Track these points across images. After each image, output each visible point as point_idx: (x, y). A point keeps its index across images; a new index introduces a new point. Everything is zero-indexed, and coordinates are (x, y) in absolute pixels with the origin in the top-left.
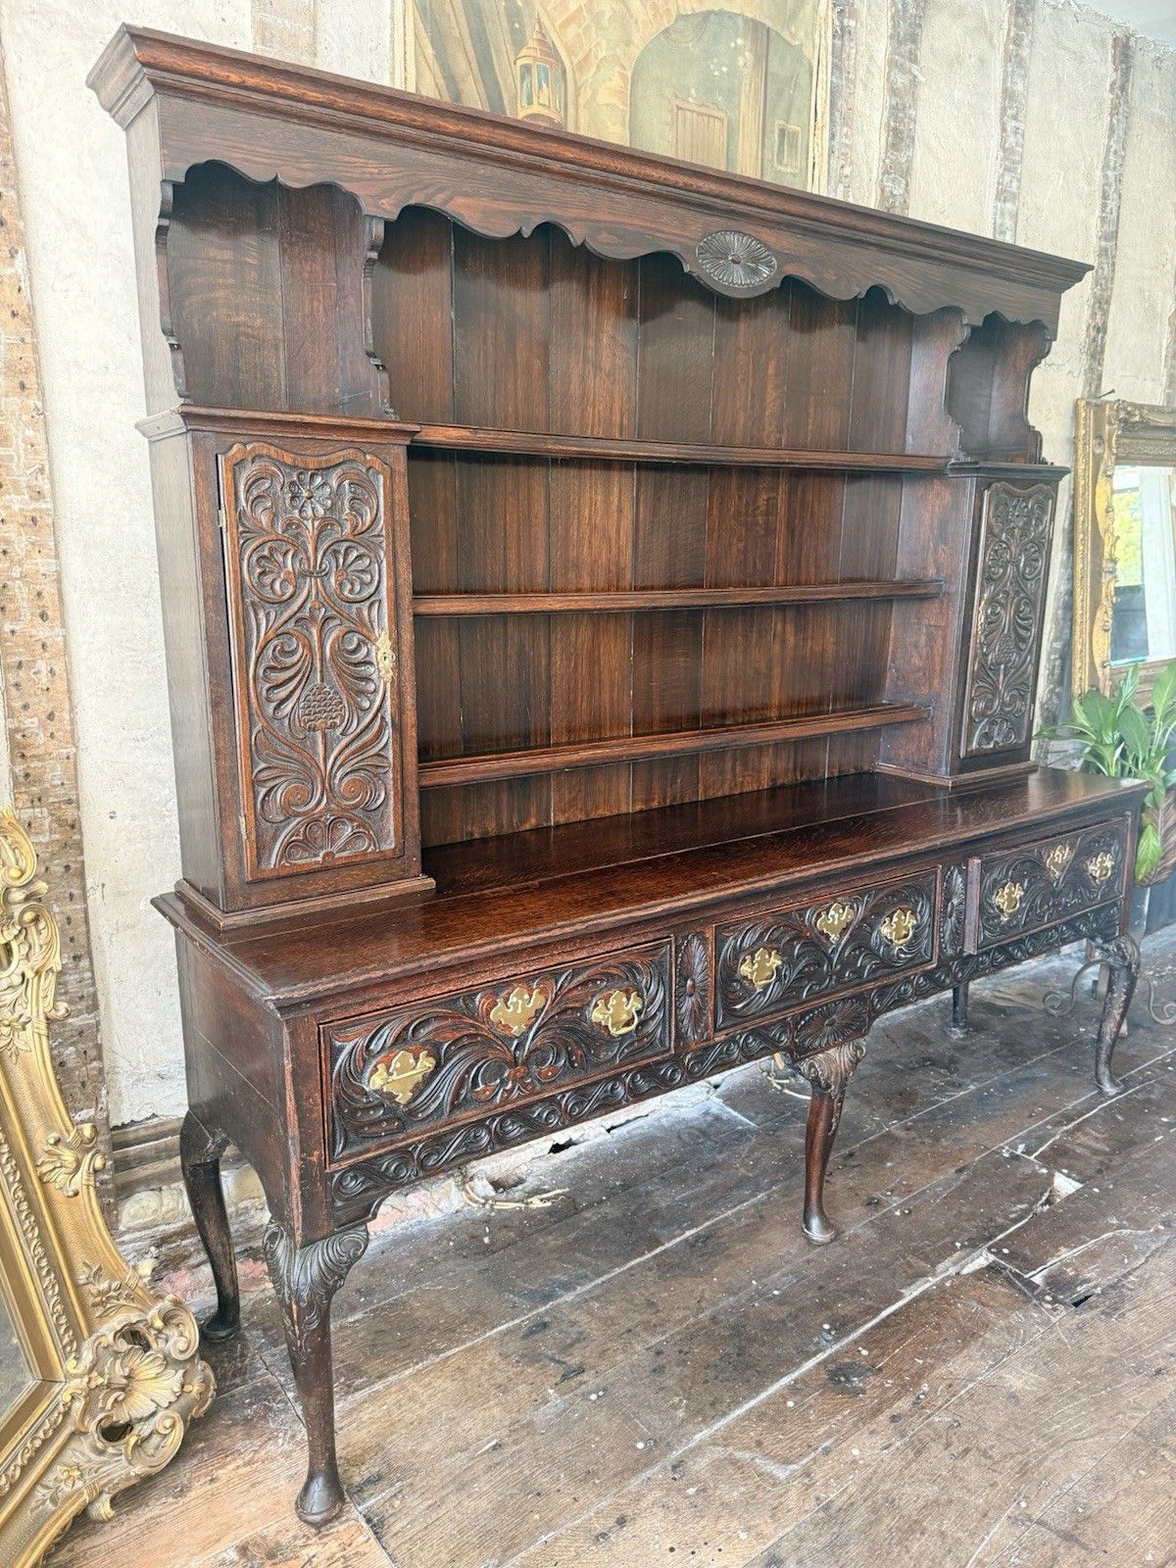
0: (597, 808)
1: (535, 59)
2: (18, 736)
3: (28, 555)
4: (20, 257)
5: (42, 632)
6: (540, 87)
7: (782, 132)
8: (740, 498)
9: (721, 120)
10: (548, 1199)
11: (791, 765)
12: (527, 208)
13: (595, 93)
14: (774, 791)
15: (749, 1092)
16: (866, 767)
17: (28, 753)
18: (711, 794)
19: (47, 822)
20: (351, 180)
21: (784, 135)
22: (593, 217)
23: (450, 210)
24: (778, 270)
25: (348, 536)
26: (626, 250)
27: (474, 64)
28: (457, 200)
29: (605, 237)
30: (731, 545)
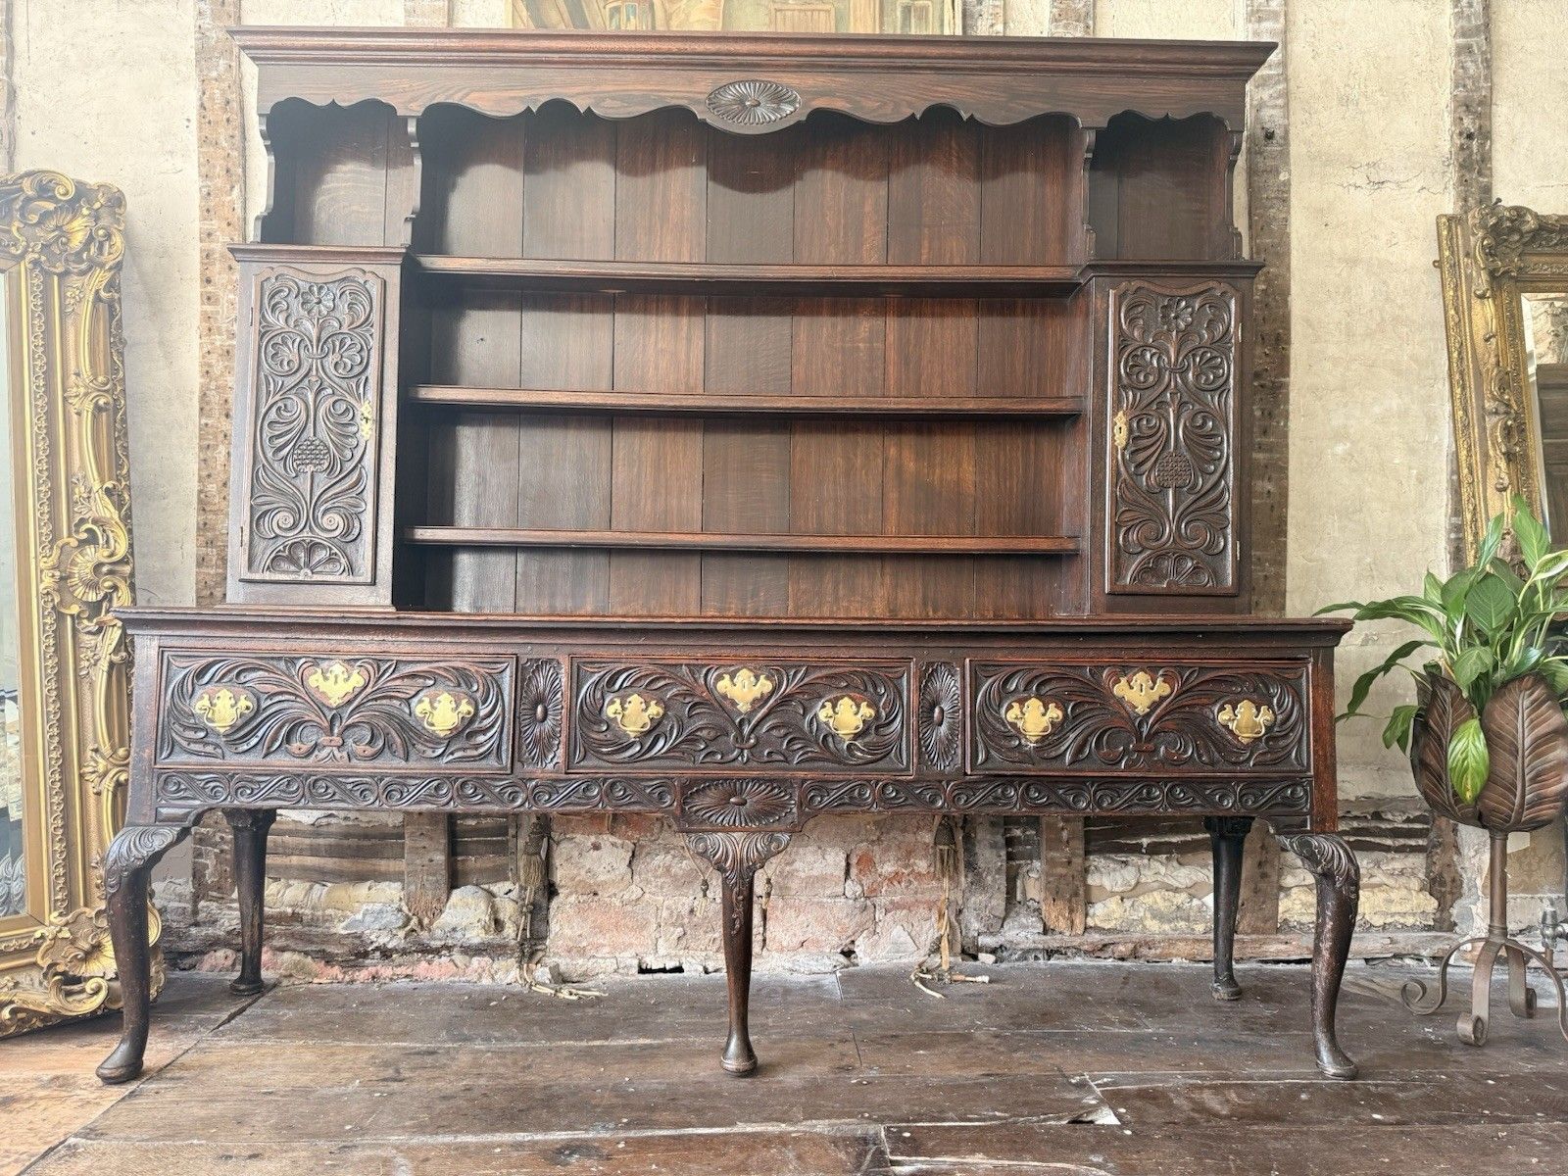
2: (202, 496)
3: (222, 375)
4: (236, 190)
5: (225, 425)
6: (628, 19)
7: (907, 8)
9: (828, 11)
10: (576, 995)
12: (534, 92)
13: (688, 16)
15: (881, 977)
17: (207, 508)
19: (214, 559)
20: (385, 95)
21: (910, 11)
22: (598, 89)
23: (466, 102)
24: (805, 105)
25: (345, 329)
26: (630, 109)
27: (566, 15)
28: (472, 95)
29: (608, 103)
30: (823, 369)
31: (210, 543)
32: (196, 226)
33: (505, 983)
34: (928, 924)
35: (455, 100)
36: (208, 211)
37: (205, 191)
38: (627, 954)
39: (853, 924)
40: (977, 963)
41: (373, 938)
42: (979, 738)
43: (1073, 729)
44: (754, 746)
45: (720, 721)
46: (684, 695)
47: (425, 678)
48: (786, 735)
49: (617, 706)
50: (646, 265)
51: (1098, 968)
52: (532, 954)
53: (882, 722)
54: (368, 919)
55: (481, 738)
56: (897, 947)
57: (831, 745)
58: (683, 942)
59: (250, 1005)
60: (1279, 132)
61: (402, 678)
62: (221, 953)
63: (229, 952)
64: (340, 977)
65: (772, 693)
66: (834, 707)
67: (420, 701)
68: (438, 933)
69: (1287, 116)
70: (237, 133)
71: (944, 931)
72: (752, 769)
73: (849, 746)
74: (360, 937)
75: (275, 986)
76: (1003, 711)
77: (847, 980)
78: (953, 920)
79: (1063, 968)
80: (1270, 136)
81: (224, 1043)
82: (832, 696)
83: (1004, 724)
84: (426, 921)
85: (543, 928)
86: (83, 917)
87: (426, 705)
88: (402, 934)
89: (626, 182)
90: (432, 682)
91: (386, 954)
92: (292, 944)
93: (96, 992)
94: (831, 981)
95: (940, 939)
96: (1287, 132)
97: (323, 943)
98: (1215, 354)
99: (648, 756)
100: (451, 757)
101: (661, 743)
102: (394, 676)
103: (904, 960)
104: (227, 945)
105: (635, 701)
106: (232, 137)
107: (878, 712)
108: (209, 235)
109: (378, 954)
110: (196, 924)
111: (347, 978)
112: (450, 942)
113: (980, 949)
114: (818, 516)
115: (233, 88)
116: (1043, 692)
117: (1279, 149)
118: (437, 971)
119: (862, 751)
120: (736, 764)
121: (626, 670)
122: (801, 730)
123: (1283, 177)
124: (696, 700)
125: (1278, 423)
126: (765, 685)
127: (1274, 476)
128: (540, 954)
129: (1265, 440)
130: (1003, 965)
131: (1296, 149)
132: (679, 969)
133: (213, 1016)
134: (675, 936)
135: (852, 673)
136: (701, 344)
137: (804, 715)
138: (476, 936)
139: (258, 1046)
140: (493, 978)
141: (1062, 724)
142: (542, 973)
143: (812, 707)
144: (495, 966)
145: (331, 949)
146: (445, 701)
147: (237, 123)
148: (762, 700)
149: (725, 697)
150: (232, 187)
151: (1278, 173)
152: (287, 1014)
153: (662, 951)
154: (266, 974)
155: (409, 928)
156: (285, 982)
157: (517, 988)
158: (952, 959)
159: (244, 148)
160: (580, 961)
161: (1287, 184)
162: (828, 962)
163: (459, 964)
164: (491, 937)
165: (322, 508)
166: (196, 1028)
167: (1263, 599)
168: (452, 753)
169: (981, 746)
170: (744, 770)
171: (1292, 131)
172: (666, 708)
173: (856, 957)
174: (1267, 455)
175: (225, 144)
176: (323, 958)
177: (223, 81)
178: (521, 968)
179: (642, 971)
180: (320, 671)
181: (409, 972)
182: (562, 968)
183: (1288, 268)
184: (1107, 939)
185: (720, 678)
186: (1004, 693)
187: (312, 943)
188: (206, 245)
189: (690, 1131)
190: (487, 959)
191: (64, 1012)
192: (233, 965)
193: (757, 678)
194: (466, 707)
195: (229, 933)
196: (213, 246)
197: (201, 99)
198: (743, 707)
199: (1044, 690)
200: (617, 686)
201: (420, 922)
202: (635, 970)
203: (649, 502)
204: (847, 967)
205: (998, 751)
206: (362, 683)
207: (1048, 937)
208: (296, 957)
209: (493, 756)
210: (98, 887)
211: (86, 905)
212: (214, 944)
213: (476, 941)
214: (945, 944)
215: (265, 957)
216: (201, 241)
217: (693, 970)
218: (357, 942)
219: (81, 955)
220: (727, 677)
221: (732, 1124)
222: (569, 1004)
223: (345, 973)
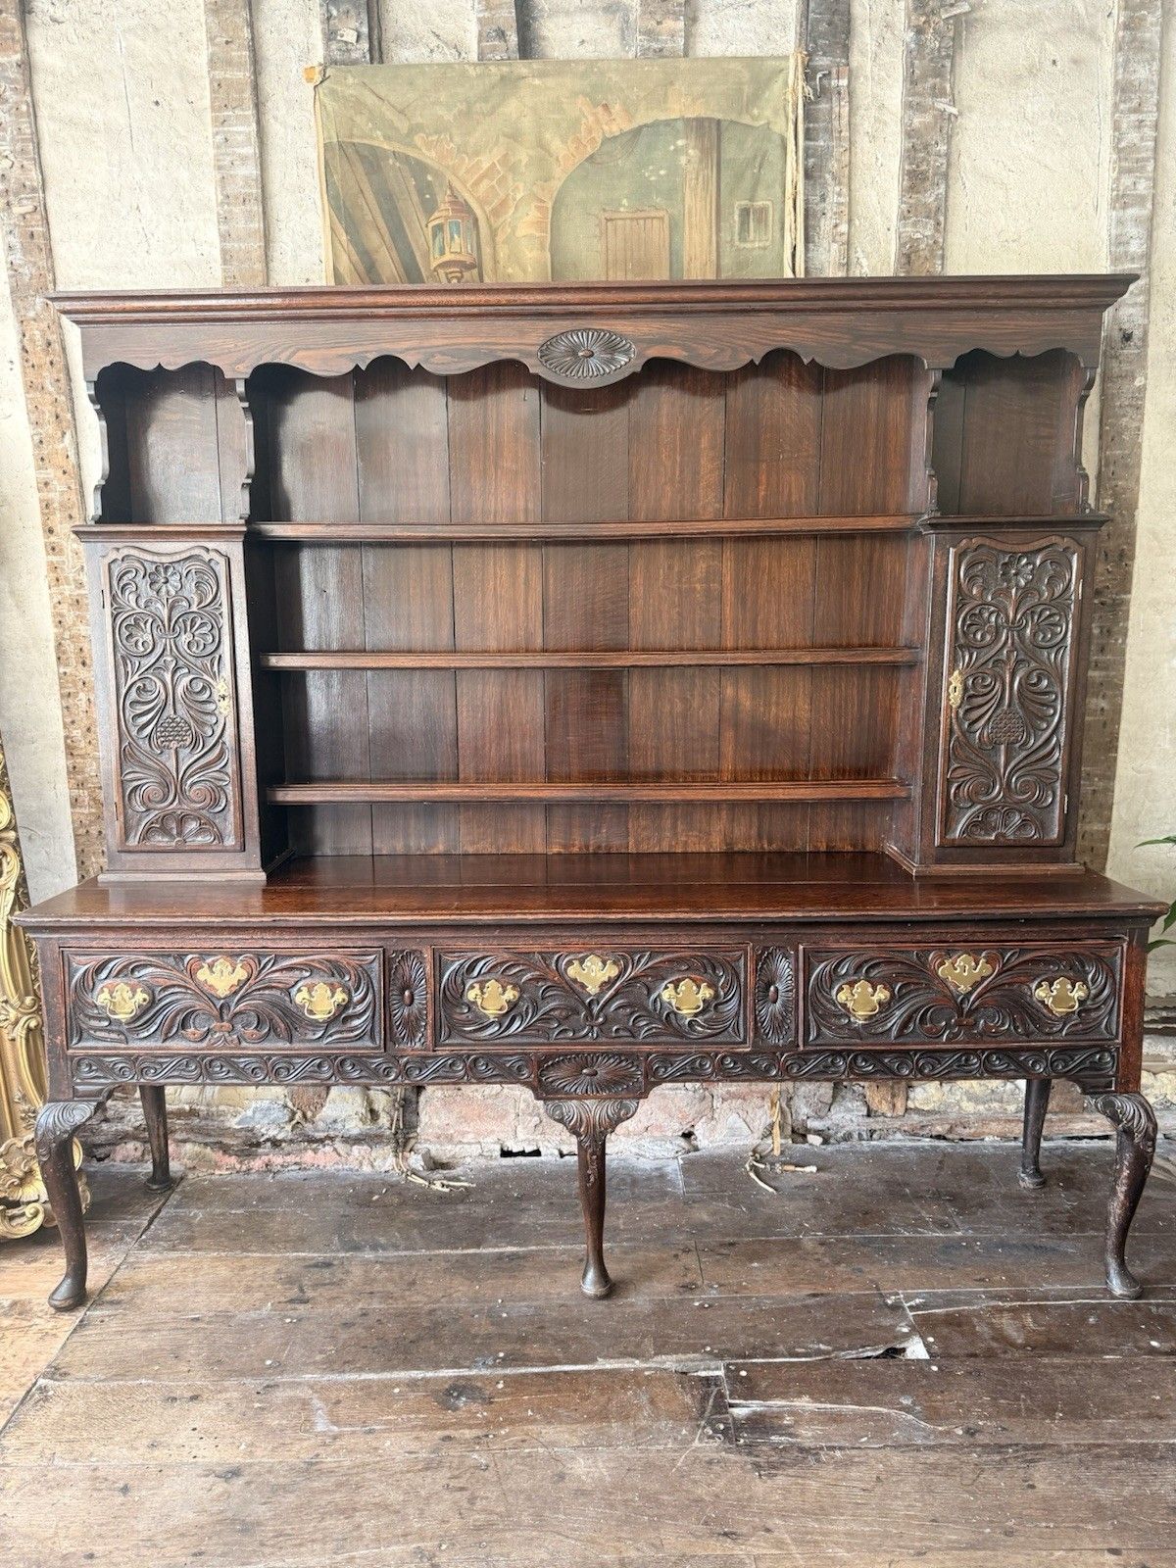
0: (509, 845)
1: (447, 218)
2: (69, 741)
3: (74, 625)
5: (83, 673)
6: (452, 238)
7: (745, 213)
8: (670, 568)
9: (662, 219)
10: (448, 1186)
11: (754, 832)
12: (361, 349)
13: (514, 231)
14: (729, 855)
15: (719, 1165)
16: (870, 847)
17: (75, 753)
18: (644, 848)
19: (87, 799)
21: (748, 214)
22: (426, 344)
23: (294, 362)
24: (639, 356)
25: (194, 608)
26: (460, 365)
27: (387, 237)
28: (301, 354)
29: (438, 358)
30: (660, 611)
31: (81, 785)
32: (31, 474)
33: (383, 1170)
34: (760, 1113)
35: (282, 360)
36: (42, 459)
37: (37, 438)
38: (489, 1140)
39: (693, 1112)
40: (806, 1146)
41: (263, 1131)
42: (811, 1017)
43: (898, 1008)
44: (602, 1024)
45: (573, 1003)
46: (537, 979)
47: (301, 970)
48: (632, 1014)
49: (477, 990)
50: (483, 528)
51: (916, 1149)
52: (407, 1140)
53: (721, 1000)
54: (258, 1115)
55: (356, 1022)
56: (733, 1132)
57: (674, 1022)
58: (540, 1128)
59: (164, 1204)
60: (1137, 333)
61: (281, 970)
62: (131, 1145)
63: (138, 1144)
64: (238, 1166)
65: (618, 977)
66: (676, 987)
67: (299, 990)
68: (321, 1125)
69: (1147, 316)
70: (62, 376)
71: (776, 1118)
72: (601, 1044)
73: (690, 1022)
74: (252, 1130)
75: (182, 1179)
76: (834, 992)
77: (689, 1168)
78: (784, 1105)
79: (884, 1150)
80: (1127, 337)
81: (148, 1255)
82: (674, 978)
83: (834, 1004)
84: (309, 1114)
85: (414, 1119)
86: (14, 1148)
87: (304, 994)
88: (289, 1127)
89: (457, 406)
90: (308, 974)
91: (276, 1143)
92: (192, 1136)
93: (35, 1215)
94: (673, 1167)
95: (772, 1125)
96: (1146, 333)
97: (220, 1135)
98: (1054, 611)
99: (506, 1034)
100: (330, 1039)
101: (517, 1024)
102: (274, 969)
103: (738, 1143)
104: (135, 1138)
105: (493, 986)
106: (58, 380)
107: (716, 992)
108: (46, 484)
109: (269, 1144)
110: (106, 1120)
111: (244, 1168)
112: (332, 1134)
113: (809, 1131)
114: (657, 755)
115: (53, 328)
116: (872, 975)
117: (1136, 351)
118: (324, 1159)
119: (702, 1027)
120: (588, 1040)
121: (483, 958)
122: (646, 1009)
123: (1138, 383)
124: (549, 984)
125: (1116, 640)
126: (612, 971)
127: (1110, 693)
128: (413, 1141)
129: (1101, 658)
130: (830, 1148)
131: (1154, 350)
132: (537, 1153)
133: (135, 1222)
134: (532, 1124)
135: (692, 957)
136: (539, 589)
137: (649, 994)
138: (355, 1127)
139: (178, 1259)
140: (372, 1166)
141: (889, 1003)
142: (416, 1161)
143: (655, 989)
144: (374, 1154)
145: (227, 1141)
146: (322, 990)
147: (59, 366)
148: (610, 983)
149: (575, 981)
150: (64, 433)
151: (1134, 378)
152: (197, 1214)
153: (521, 1136)
154: (175, 1166)
155: (294, 1122)
156: (190, 1176)
157: (396, 1177)
158: (783, 1141)
159: (71, 390)
160: (449, 1147)
161: (1143, 389)
162: (668, 1145)
163: (341, 1152)
164: (368, 1127)
165: (189, 782)
166: (122, 1239)
167: (1090, 813)
168: (331, 1035)
169: (813, 1024)
170: (594, 1044)
171: (1152, 329)
172: (522, 991)
173: (696, 1139)
174: (1103, 673)
175: (51, 389)
176: (221, 1148)
177: (42, 321)
178: (397, 1156)
179: (506, 1154)
180: (206, 966)
181: (298, 1160)
182: (433, 1153)
183: (1138, 480)
184: (925, 1120)
185: (570, 963)
186: (833, 976)
187: (210, 1136)
188: (46, 495)
189: (557, 1368)
190: (365, 1147)
191: (10, 1236)
192: (143, 1155)
193: (604, 963)
194: (340, 996)
195: (136, 1128)
196: (51, 495)
197: (21, 341)
198: (593, 989)
199: (873, 973)
200: (475, 973)
201: (304, 1116)
202: (498, 1153)
203: (494, 745)
204: (689, 1152)
205: (829, 1029)
206: (245, 976)
207: (871, 1120)
208: (197, 1148)
209: (367, 1037)
210: (22, 1119)
211: (15, 1136)
212: (124, 1137)
213: (355, 1132)
214: (776, 1130)
215: (171, 1148)
216: (39, 490)
217: (549, 1155)
218: (250, 1134)
219: (17, 1182)
220: (576, 963)
221: (593, 1360)
222: (442, 1197)
223: (241, 1163)
